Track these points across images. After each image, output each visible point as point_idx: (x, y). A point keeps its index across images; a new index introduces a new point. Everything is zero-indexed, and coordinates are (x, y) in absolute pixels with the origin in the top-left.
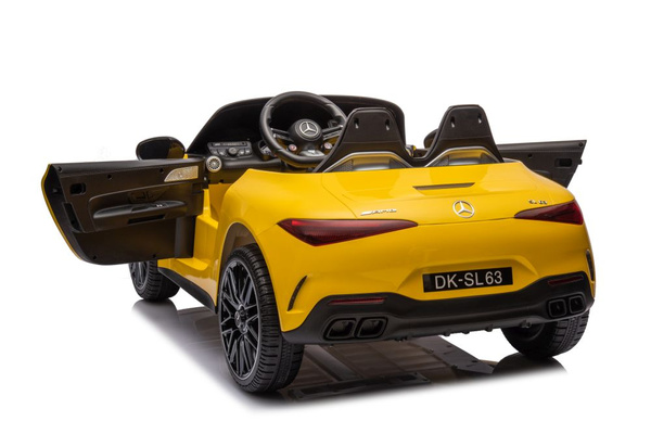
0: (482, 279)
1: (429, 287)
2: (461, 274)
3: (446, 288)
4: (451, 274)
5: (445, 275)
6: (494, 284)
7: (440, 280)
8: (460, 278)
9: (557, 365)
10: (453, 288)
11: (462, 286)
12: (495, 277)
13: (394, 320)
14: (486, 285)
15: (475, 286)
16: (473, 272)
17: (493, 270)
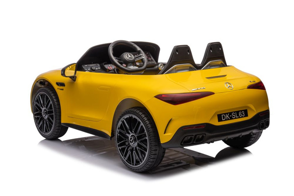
0: (238, 115)
1: (220, 120)
2: (230, 113)
3: (226, 120)
4: (227, 113)
5: (225, 114)
6: (242, 117)
7: (223, 116)
8: (231, 115)
9: (247, 152)
10: (228, 119)
11: (231, 118)
12: (242, 114)
13: (208, 134)
14: (239, 117)
15: (236, 118)
16: (235, 112)
17: (241, 111)
